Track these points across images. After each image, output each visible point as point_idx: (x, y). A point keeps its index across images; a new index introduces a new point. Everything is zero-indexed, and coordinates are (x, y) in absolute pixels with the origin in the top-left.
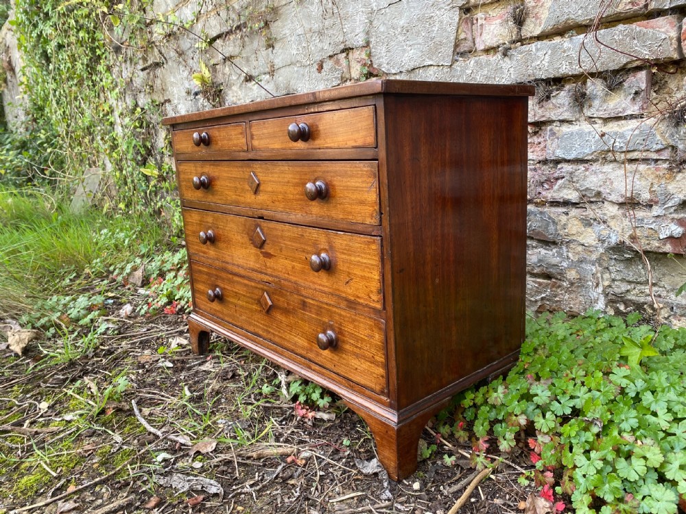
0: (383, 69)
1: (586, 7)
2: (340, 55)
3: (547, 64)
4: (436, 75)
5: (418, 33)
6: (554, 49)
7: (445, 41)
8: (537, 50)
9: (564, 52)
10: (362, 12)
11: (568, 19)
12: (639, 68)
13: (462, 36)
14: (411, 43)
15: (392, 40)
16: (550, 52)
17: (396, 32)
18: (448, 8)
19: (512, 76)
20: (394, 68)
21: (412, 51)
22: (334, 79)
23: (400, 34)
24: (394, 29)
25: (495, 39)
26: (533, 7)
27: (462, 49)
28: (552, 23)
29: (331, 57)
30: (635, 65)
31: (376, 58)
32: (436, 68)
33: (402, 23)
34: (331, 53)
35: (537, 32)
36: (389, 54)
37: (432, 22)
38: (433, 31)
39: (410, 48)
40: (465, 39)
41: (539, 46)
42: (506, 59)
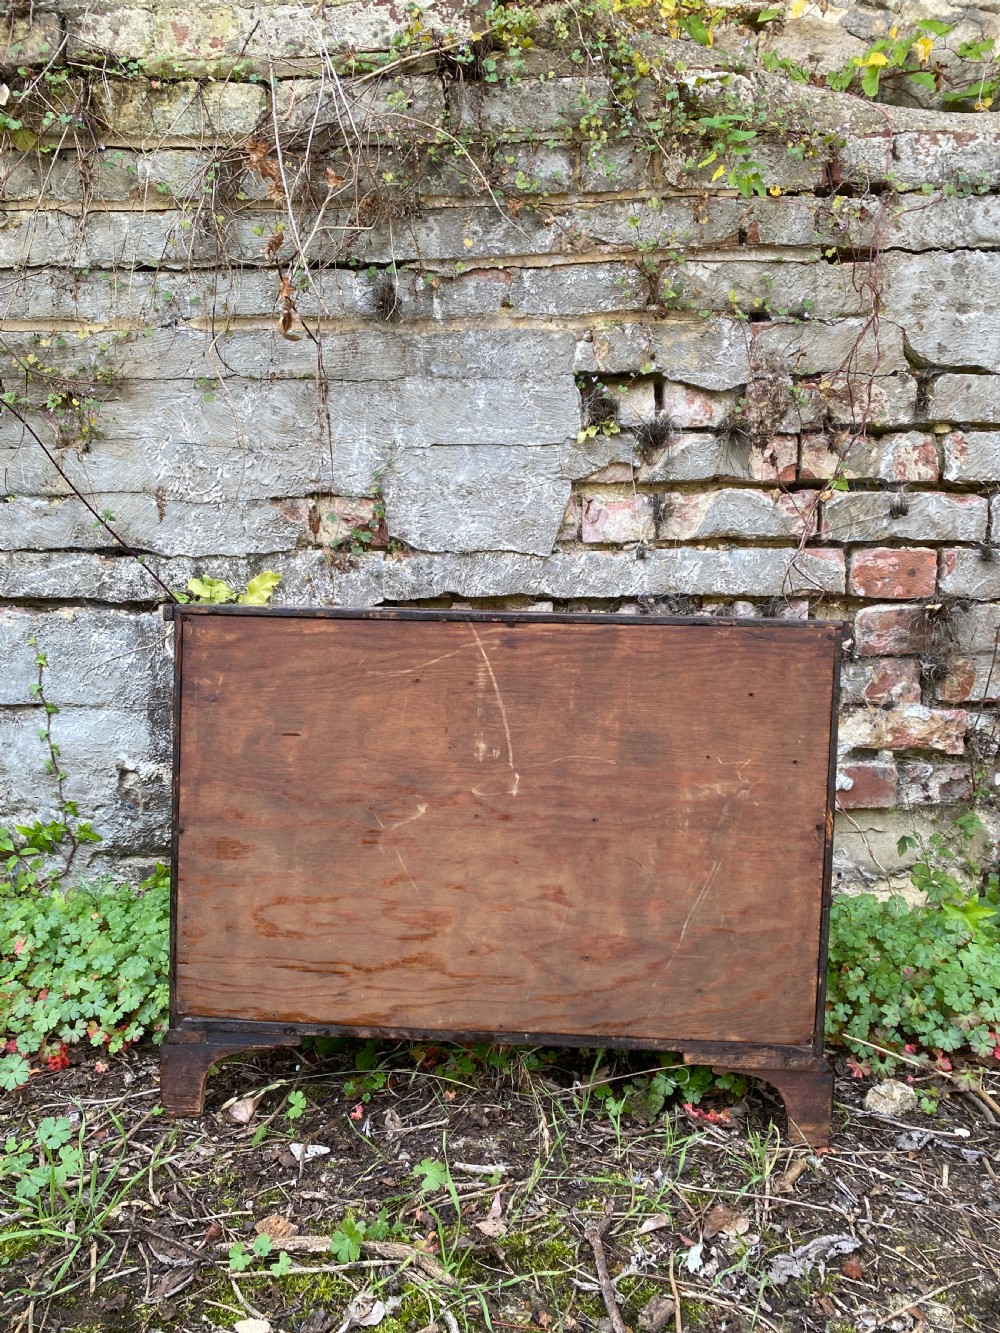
0: (411, 543)
1: (755, 522)
2: (301, 502)
3: (696, 578)
4: (516, 567)
5: (491, 502)
6: (706, 560)
7: (542, 521)
8: (684, 558)
9: (721, 567)
10: (369, 441)
11: (731, 530)
12: (803, 598)
13: (570, 520)
14: (475, 512)
15: (433, 499)
16: (701, 563)
17: (445, 489)
18: (554, 477)
19: (645, 586)
20: (432, 544)
21: (475, 525)
22: (277, 540)
23: (455, 494)
24: (440, 483)
25: (623, 534)
26: (682, 505)
27: (565, 537)
28: (710, 530)
29: (275, 500)
30: (800, 594)
31: (397, 521)
32: (517, 556)
33: (461, 478)
34: (279, 494)
35: (686, 536)
36: (424, 520)
37: (520, 491)
38: (522, 503)
39: (471, 519)
40: (573, 525)
41: (687, 554)
42: (640, 563)
